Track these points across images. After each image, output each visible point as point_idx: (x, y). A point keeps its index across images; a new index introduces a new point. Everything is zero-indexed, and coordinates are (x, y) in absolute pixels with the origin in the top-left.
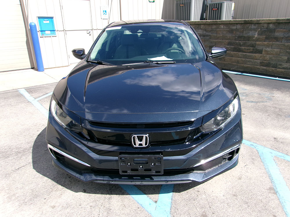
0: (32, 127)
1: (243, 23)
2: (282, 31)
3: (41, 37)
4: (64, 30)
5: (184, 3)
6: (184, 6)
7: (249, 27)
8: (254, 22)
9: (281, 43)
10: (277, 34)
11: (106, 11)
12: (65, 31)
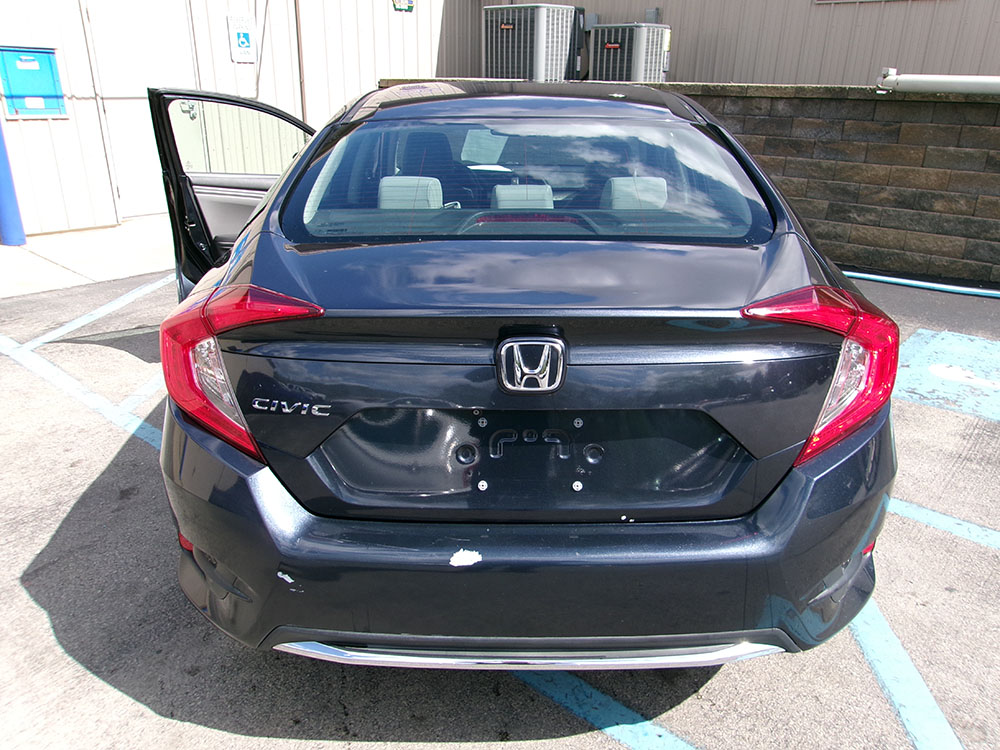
0: (40, 438)
1: (700, 93)
2: (813, 123)
3: (7, 120)
4: (96, 95)
5: (514, 20)
6: (513, 29)
7: (716, 108)
8: (732, 92)
9: (810, 160)
10: (798, 133)
11: (246, 36)
12: (102, 98)
